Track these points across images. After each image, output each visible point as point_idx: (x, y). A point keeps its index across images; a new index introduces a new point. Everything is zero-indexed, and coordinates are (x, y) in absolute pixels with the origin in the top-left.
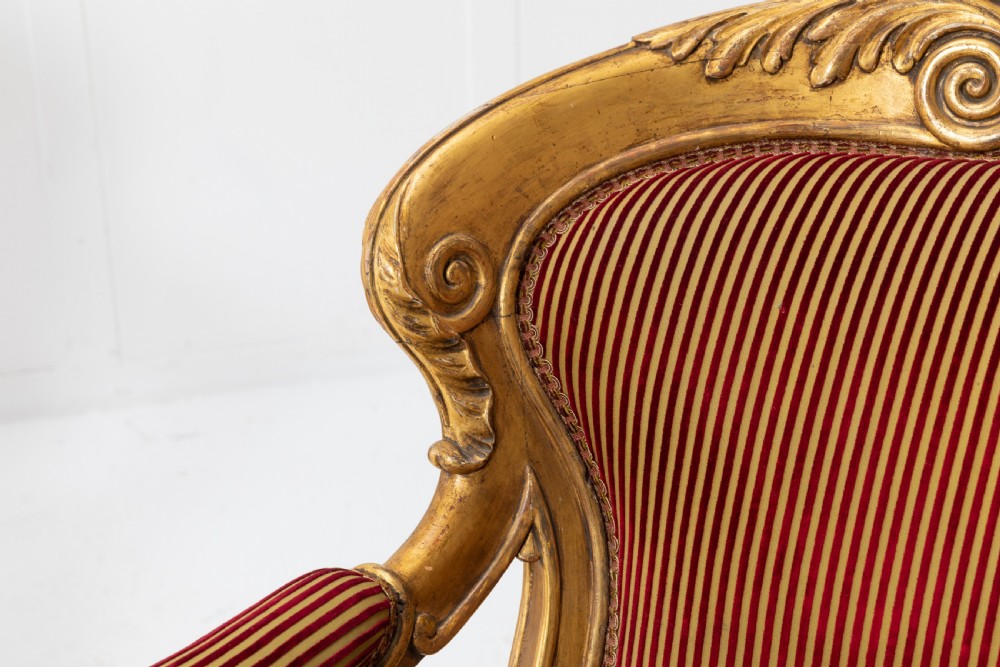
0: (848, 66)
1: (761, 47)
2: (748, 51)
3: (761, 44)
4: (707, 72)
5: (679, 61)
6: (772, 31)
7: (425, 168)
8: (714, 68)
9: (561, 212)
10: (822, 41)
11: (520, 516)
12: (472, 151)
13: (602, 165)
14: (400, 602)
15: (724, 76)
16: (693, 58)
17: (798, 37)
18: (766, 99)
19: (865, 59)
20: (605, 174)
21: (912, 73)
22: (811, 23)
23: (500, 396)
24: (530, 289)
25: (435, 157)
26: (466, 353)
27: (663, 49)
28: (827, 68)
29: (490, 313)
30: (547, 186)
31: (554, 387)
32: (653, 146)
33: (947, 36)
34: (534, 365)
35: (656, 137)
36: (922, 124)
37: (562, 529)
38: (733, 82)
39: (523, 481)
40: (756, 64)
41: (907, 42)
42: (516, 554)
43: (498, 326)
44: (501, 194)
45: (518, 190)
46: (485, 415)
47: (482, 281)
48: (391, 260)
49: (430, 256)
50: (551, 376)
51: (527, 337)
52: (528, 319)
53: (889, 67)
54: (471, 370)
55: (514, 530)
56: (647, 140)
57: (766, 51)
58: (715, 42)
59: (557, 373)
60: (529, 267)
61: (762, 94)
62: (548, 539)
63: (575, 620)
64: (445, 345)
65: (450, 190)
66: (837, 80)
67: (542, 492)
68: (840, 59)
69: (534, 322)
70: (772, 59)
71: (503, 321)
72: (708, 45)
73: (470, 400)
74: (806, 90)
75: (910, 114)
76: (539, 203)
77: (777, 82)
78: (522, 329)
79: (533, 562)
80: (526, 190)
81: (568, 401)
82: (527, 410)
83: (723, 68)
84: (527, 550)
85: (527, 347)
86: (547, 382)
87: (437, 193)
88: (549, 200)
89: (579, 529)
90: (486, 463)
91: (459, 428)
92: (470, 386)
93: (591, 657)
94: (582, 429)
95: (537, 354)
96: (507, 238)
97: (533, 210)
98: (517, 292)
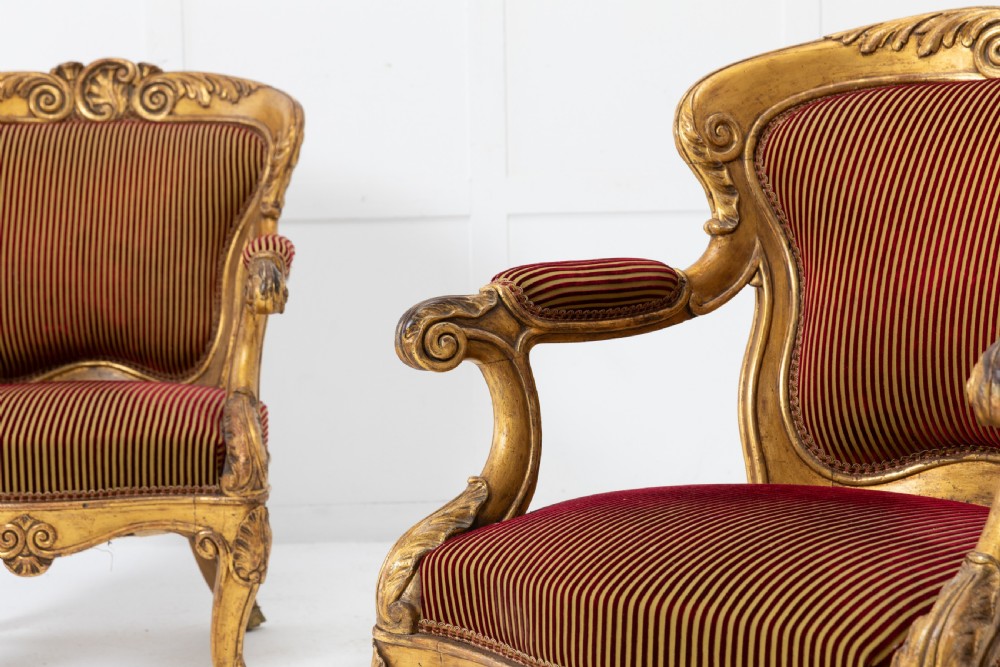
0: (938, 46)
1: (891, 38)
2: (884, 40)
3: (891, 37)
4: (862, 50)
5: (848, 44)
6: (897, 30)
7: (709, 81)
8: (866, 48)
9: (780, 113)
10: (924, 33)
11: (752, 262)
12: (734, 76)
13: (804, 93)
14: (684, 282)
15: (870, 52)
16: (854, 44)
17: (911, 32)
18: (893, 64)
19: (947, 41)
20: (805, 98)
21: (972, 46)
22: (918, 25)
23: (743, 199)
24: (762, 149)
25: (714, 77)
26: (725, 172)
27: (839, 39)
28: (927, 47)
29: (740, 157)
30: (773, 100)
31: (773, 199)
32: (831, 86)
33: (990, 25)
34: (763, 187)
35: (833, 82)
36: (977, 70)
37: (775, 272)
38: (876, 55)
39: (754, 245)
40: (889, 47)
41: (969, 31)
42: (748, 281)
43: (743, 165)
44: (747, 99)
45: (758, 99)
46: (734, 206)
47: (736, 138)
48: (688, 118)
49: (708, 121)
50: (772, 193)
51: (759, 173)
52: (760, 164)
53: (960, 45)
54: (728, 181)
55: (748, 269)
56: (829, 83)
57: (894, 40)
58: (866, 36)
59: (774, 190)
60: (762, 140)
61: (892, 62)
62: (766, 275)
63: (780, 322)
64: (715, 166)
65: (721, 92)
66: (931, 53)
67: (764, 251)
68: (934, 41)
69: (764, 165)
70: (897, 44)
71: (746, 162)
72: (863, 37)
73: (727, 197)
74: (916, 59)
75: (971, 67)
76: (768, 108)
77: (900, 55)
78: (757, 169)
79: (759, 287)
80: (761, 100)
81: (780, 206)
82: (758, 209)
83: (870, 47)
84: (756, 280)
85: (759, 178)
86: (769, 197)
87: (714, 92)
88: (774, 107)
89: (784, 274)
90: (734, 230)
91: (721, 211)
92: (728, 190)
93: (789, 340)
94: (787, 220)
95: (765, 181)
96: (750, 122)
97: (764, 111)
98: (755, 151)
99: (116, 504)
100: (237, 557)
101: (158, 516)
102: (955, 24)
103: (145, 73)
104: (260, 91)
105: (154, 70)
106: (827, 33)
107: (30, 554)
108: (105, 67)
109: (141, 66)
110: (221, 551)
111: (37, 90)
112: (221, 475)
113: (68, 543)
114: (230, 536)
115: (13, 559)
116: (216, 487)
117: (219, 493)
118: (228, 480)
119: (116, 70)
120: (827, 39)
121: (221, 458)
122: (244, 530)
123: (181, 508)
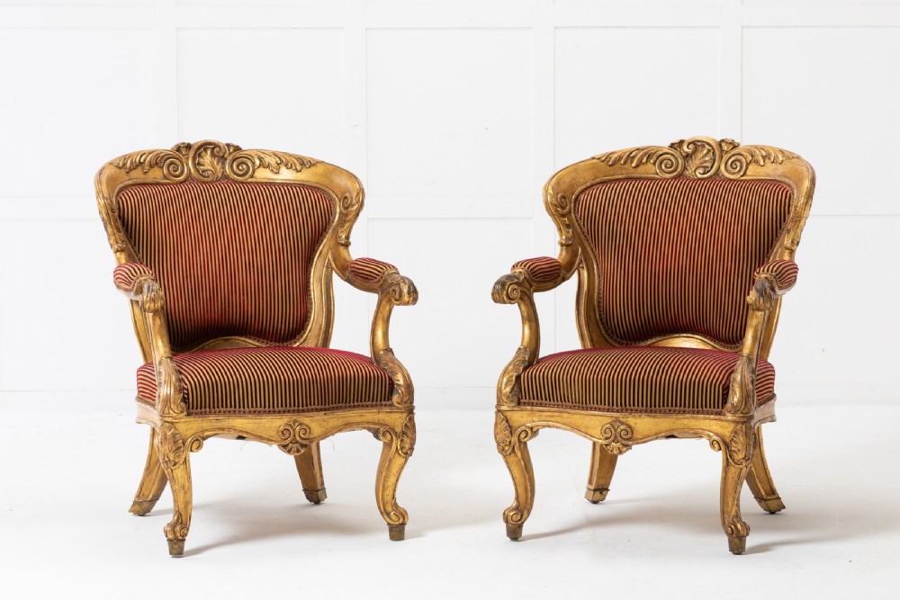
0: (640, 163)
2: (617, 160)
3: (620, 158)
4: (609, 164)
5: (603, 161)
6: (622, 155)
7: (554, 180)
9: (582, 191)
10: (633, 158)
11: (579, 257)
13: (587, 184)
15: (613, 165)
16: (605, 161)
17: (628, 156)
18: (623, 171)
19: (644, 161)
20: (590, 184)
21: (654, 163)
22: (631, 153)
26: (566, 219)
27: (599, 159)
28: (635, 164)
29: (570, 212)
30: (578, 187)
31: (583, 230)
32: (599, 180)
34: (579, 225)
36: (657, 173)
37: (588, 262)
38: (615, 167)
39: (579, 249)
40: (619, 163)
41: (653, 157)
44: (569, 186)
45: (572, 186)
46: (571, 233)
49: (559, 196)
51: (577, 219)
52: (576, 215)
53: (649, 162)
55: (578, 260)
56: (597, 178)
57: (621, 160)
61: (622, 169)
66: (638, 166)
67: (583, 252)
68: (638, 161)
70: (622, 162)
71: (572, 214)
72: (609, 158)
73: (568, 229)
74: (631, 168)
75: (654, 172)
77: (625, 166)
78: (576, 217)
83: (612, 163)
85: (577, 221)
86: (581, 229)
87: (558, 183)
88: (578, 190)
95: (579, 222)
96: (572, 195)
99: (340, 413)
100: (402, 441)
101: (359, 419)
102: (647, 153)
103: (231, 150)
104: (318, 164)
105: (237, 149)
106: (593, 156)
107: (297, 442)
108: (205, 146)
109: (228, 145)
110: (394, 438)
111: (168, 162)
112: (392, 395)
113: (316, 435)
114: (398, 430)
115: (287, 445)
116: (390, 402)
117: (391, 405)
118: (395, 398)
119: (213, 148)
120: (593, 158)
121: (392, 387)
122: (406, 425)
123: (371, 415)
